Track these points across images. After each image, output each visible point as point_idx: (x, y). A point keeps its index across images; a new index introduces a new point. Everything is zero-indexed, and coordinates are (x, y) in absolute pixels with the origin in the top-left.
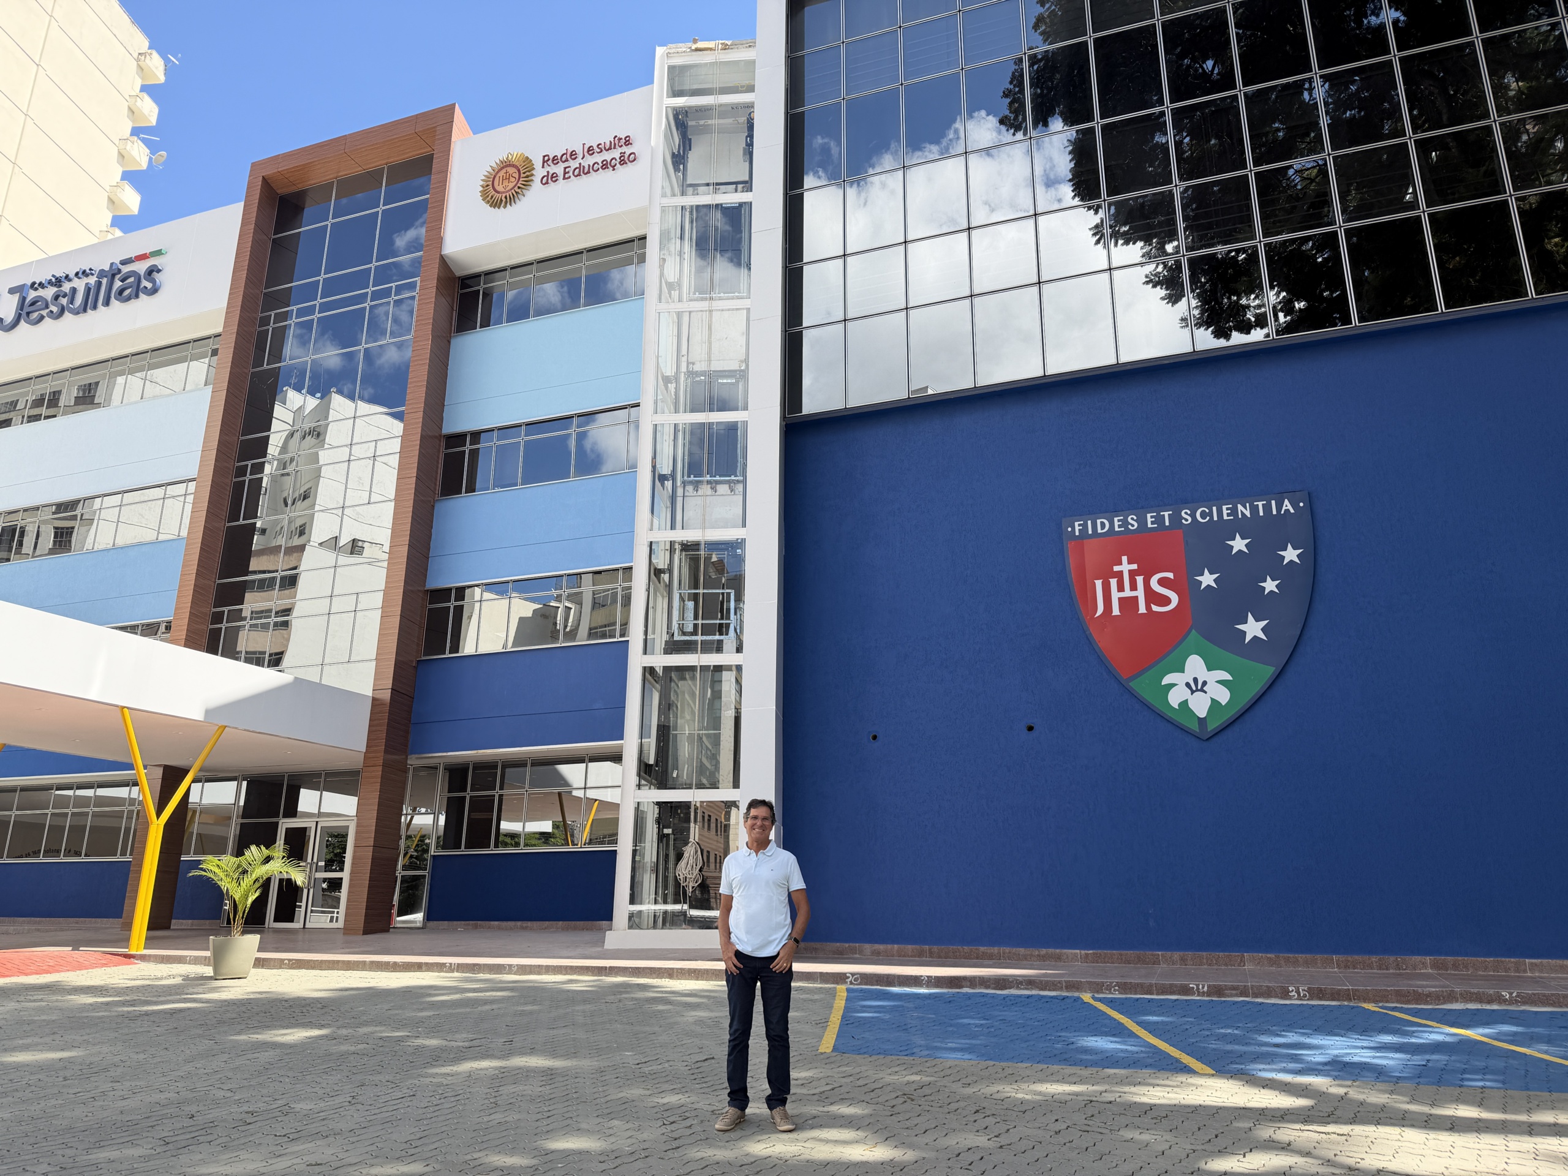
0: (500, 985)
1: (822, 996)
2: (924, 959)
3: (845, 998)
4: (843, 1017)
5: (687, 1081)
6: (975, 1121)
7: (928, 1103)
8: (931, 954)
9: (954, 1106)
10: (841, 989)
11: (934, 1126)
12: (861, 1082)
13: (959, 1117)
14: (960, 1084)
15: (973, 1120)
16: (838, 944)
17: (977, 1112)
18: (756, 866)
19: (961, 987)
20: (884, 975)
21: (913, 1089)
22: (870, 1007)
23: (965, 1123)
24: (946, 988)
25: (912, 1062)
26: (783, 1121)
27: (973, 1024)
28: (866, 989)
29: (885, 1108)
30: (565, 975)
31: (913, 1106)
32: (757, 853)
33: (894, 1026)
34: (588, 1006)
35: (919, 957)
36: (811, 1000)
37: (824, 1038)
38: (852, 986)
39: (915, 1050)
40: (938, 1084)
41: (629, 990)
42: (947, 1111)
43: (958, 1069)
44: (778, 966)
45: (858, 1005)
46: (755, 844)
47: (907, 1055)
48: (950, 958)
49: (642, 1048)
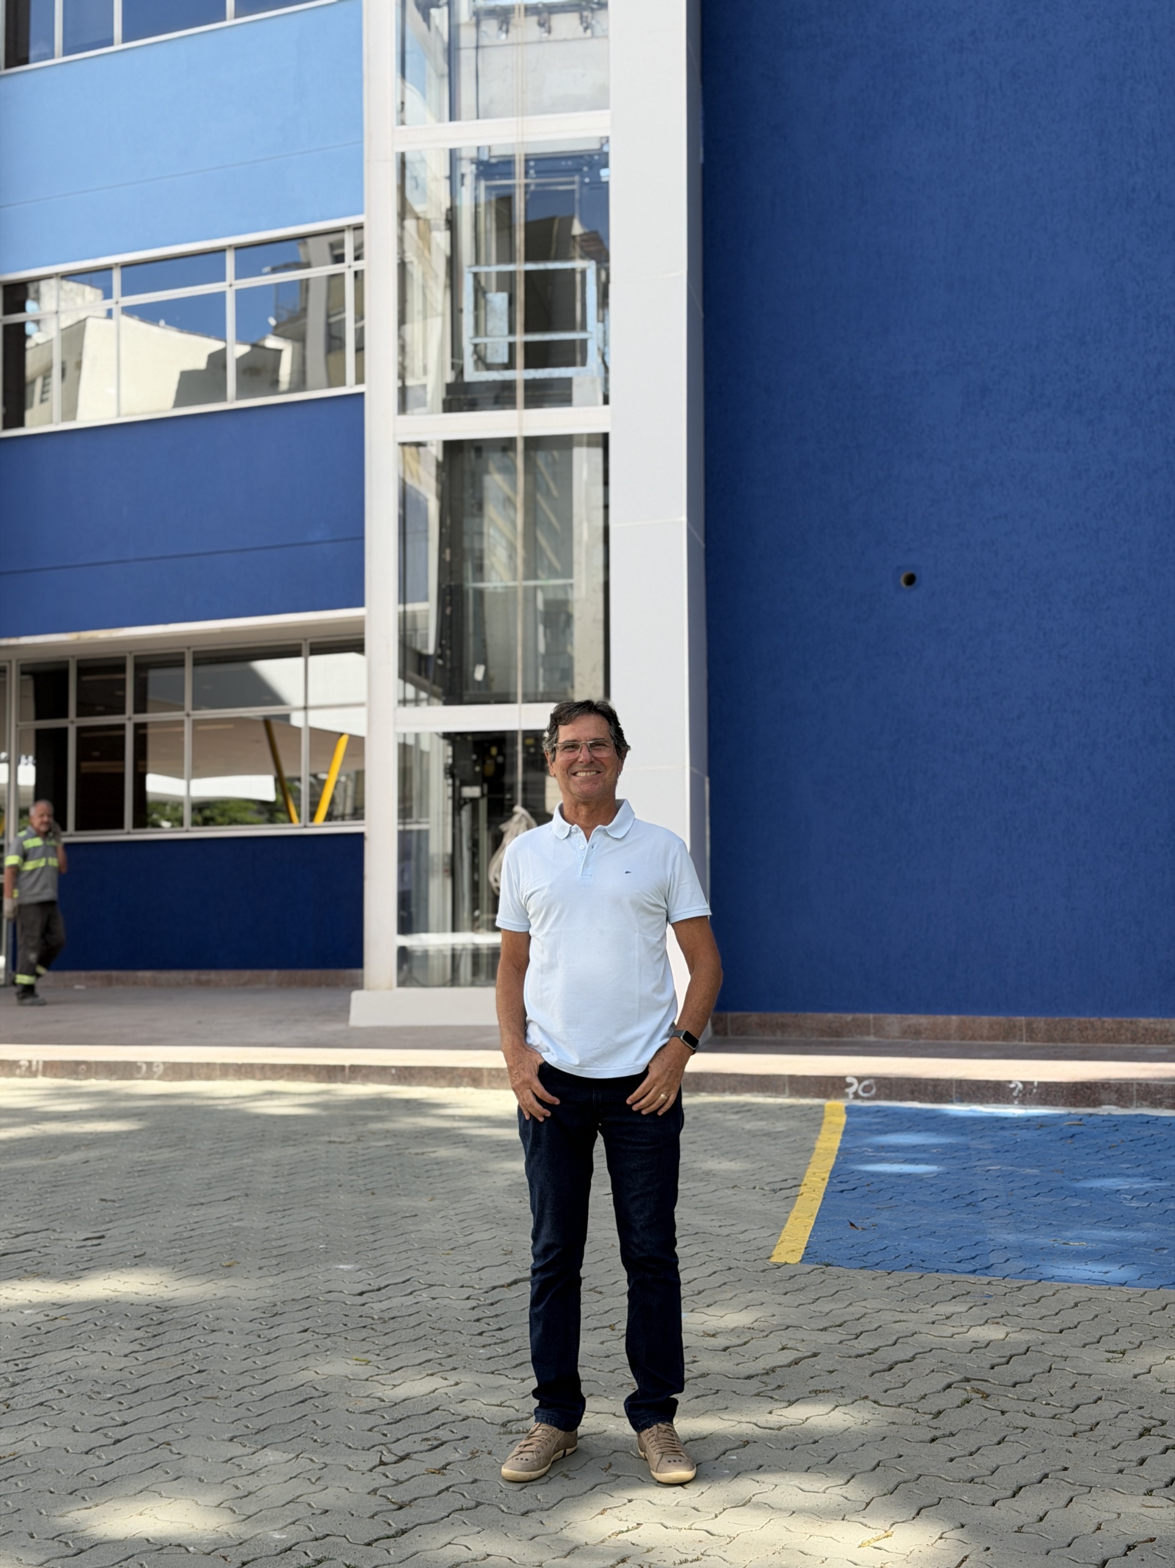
0: (123, 1104)
1: (793, 1124)
2: (1016, 1043)
3: (842, 1129)
4: (834, 1174)
5: (462, 1339)
6: (1142, 1462)
7: (1024, 1406)
8: (1032, 1034)
9: (1087, 1415)
10: (835, 1109)
11: (1038, 1475)
12: (864, 1344)
13: (1102, 1447)
14: (1099, 1353)
15: (1136, 1456)
16: (830, 1016)
17: (1145, 1432)
18: (586, 863)
19: (1097, 1103)
20: (927, 1080)
21: (987, 1365)
22: (897, 1148)
23: (1116, 1466)
24: (1064, 1105)
25: (988, 1290)
26: (665, 1460)
27: (1127, 1192)
28: (889, 1108)
29: (920, 1418)
30: (260, 1080)
31: (987, 1414)
32: (587, 832)
33: (946, 1196)
34: (291, 1151)
35: (1005, 1039)
36: (768, 1134)
37: (788, 1226)
38: (859, 1103)
39: (993, 1259)
40: (1049, 1351)
41: (385, 1112)
42: (1072, 1427)
43: (1096, 1309)
44: (644, 1100)
45: (870, 1146)
46: (583, 811)
47: (974, 1271)
48: (1073, 1041)
49: (378, 1253)
